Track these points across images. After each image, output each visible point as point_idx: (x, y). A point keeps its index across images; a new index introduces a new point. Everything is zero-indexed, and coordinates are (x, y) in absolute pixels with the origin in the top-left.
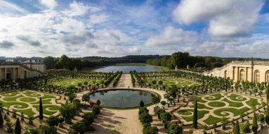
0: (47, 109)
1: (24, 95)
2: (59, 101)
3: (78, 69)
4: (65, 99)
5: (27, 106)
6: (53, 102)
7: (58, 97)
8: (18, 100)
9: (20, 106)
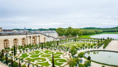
0: (58, 61)
1: (44, 53)
2: (65, 56)
3: (79, 36)
4: (69, 55)
5: (45, 60)
6: (62, 57)
7: (65, 54)
8: (40, 57)
9: (41, 60)
